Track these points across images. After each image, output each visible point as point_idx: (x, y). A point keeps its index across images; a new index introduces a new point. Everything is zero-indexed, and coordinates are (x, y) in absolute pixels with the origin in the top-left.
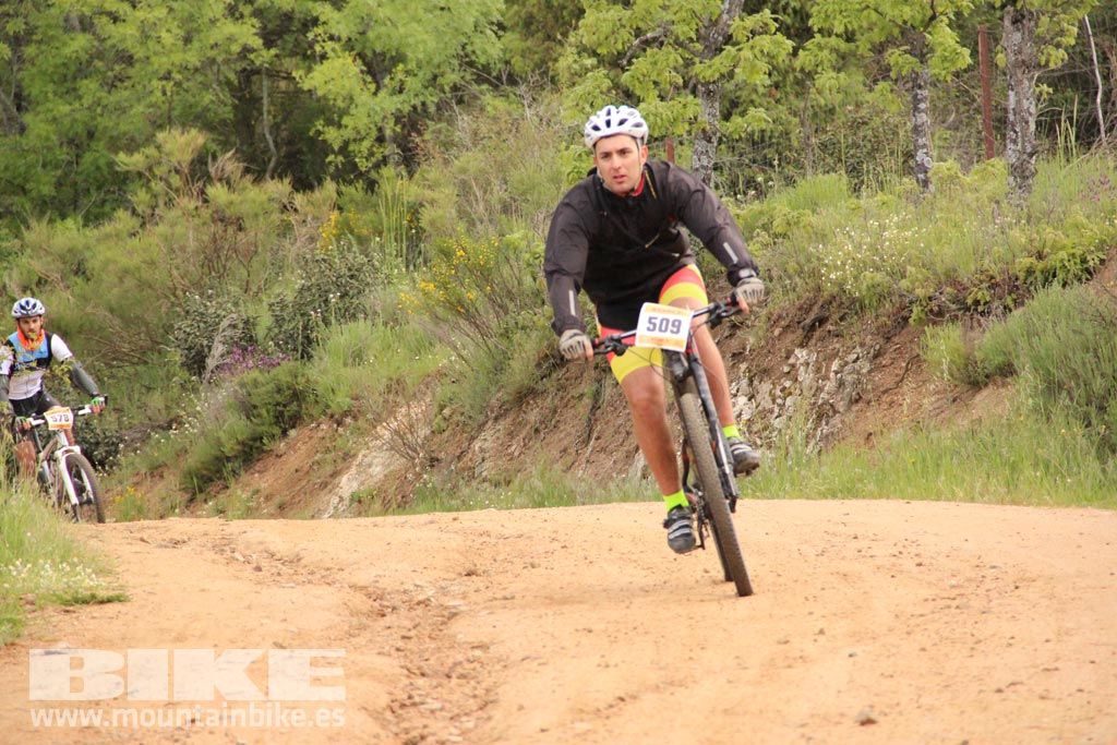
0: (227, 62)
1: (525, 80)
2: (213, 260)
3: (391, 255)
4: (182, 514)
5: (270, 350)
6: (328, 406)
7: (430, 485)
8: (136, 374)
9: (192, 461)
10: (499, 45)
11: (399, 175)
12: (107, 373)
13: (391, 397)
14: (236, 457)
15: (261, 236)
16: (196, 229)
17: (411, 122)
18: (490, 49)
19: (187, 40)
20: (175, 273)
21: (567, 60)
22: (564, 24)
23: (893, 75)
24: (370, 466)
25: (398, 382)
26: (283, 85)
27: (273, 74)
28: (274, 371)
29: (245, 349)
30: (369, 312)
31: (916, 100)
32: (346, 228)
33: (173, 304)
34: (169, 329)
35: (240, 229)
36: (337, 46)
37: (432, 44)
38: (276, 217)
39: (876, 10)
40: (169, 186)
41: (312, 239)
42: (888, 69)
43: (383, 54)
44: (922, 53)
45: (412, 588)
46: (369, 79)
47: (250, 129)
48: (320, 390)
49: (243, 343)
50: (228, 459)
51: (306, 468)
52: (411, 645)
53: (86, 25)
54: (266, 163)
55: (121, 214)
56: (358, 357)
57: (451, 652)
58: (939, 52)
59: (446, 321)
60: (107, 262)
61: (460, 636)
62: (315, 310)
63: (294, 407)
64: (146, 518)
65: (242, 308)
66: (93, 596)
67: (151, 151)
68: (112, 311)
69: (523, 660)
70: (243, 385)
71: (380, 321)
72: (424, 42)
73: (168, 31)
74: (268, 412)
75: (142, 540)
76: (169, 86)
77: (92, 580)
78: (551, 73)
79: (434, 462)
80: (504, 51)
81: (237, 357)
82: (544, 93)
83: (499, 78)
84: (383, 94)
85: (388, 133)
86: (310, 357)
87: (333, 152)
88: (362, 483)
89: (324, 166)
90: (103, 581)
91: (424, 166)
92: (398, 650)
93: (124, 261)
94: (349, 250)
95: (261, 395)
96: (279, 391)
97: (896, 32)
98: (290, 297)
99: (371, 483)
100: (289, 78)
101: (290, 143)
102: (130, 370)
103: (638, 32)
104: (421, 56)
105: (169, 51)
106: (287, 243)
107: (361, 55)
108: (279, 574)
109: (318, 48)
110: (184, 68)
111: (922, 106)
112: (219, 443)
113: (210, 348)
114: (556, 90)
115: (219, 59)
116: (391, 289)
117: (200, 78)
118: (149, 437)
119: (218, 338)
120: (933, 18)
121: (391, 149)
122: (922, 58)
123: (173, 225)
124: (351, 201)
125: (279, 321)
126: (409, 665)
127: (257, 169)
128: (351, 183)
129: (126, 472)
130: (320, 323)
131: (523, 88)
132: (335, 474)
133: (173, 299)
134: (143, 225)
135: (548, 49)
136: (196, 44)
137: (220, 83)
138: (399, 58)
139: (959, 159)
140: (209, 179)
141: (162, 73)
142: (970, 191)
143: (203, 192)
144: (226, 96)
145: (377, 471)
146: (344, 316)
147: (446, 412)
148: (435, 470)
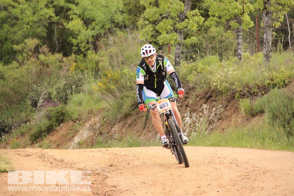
0: (45, 20)
1: (129, 27)
2: (40, 75)
3: (90, 75)
4: (30, 147)
5: (55, 101)
6: (72, 117)
7: (100, 140)
8: (18, 107)
9: (32, 132)
10: (122, 17)
11: (93, 53)
12: (9, 106)
13: (89, 115)
14: (45, 131)
15: (54, 69)
16: (35, 67)
17: (97, 38)
18: (119, 18)
19: (34, 14)
20: (29, 79)
21: (140, 22)
22: (140, 11)
23: (232, 28)
24: (83, 134)
25: (92, 111)
26: (60, 27)
27: (58, 23)
28: (57, 107)
29: (48, 101)
30: (84, 91)
31: (238, 36)
32: (77, 67)
33: (28, 88)
34: (27, 95)
35: (48, 67)
36: (76, 16)
37: (103, 16)
38: (58, 64)
39: (227, 10)
40: (28, 54)
41: (68, 70)
42: (230, 27)
43: (89, 19)
44: (240, 23)
45: (95, 169)
46: (85, 25)
47: (51, 39)
48: (69, 113)
49: (48, 99)
50: (43, 132)
51: (65, 135)
52: (94, 186)
53: (5, 9)
54: (55, 49)
55: (14, 62)
56: (80, 104)
57: (106, 188)
58: (245, 22)
59: (105, 94)
60: (10, 75)
61: (108, 184)
62: (68, 90)
63: (62, 117)
64: (20, 148)
65: (48, 89)
66: (5, 170)
67: (23, 44)
68: (11, 89)
69: (126, 191)
70: (47, 111)
71: (87, 94)
72: (101, 16)
73: (29, 11)
74: (55, 118)
75: (19, 154)
76: (29, 26)
77: (4, 165)
78: (136, 25)
79: (101, 133)
80: (123, 19)
81: (46, 103)
82: (134, 31)
83: (121, 26)
84: (89, 30)
85: (90, 41)
86: (67, 103)
87: (74, 46)
88: (81, 139)
89: (71, 50)
90: (8, 166)
91: (100, 51)
92: (91, 187)
93: (15, 75)
94: (78, 74)
95: (53, 114)
96: (58, 113)
97: (233, 16)
98: (61, 86)
99: (83, 139)
100: (62, 25)
101: (62, 43)
102: (16, 106)
103: (161, 15)
104: (100, 20)
105: (29, 17)
106: (61, 71)
107: (83, 19)
108: (57, 165)
109: (71, 17)
110: (33, 22)
111: (240, 37)
112: (40, 127)
113: (39, 100)
114: (137, 30)
115: (43, 19)
116: (90, 85)
117: (37, 24)
118: (21, 125)
119: (41, 98)
120: (243, 13)
121: (91, 46)
122: (240, 24)
123: (29, 66)
124: (79, 60)
125: (58, 93)
126: (94, 191)
127: (53, 50)
128: (79, 55)
129: (14, 135)
130: (70, 94)
131: (128, 29)
132: (73, 136)
133: (28, 86)
134: (20, 65)
135: (135, 19)
136: (36, 15)
137: (43, 26)
138: (93, 20)
139: (250, 52)
140: (39, 53)
141: (27, 22)
142: (253, 61)
143: (37, 56)
144: (44, 29)
145: (85, 136)
146: (76, 92)
147: (105, 120)
148: (101, 136)
